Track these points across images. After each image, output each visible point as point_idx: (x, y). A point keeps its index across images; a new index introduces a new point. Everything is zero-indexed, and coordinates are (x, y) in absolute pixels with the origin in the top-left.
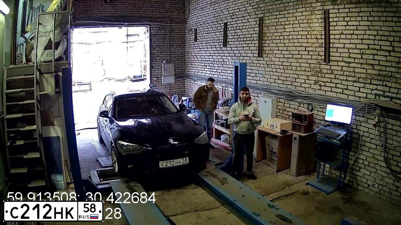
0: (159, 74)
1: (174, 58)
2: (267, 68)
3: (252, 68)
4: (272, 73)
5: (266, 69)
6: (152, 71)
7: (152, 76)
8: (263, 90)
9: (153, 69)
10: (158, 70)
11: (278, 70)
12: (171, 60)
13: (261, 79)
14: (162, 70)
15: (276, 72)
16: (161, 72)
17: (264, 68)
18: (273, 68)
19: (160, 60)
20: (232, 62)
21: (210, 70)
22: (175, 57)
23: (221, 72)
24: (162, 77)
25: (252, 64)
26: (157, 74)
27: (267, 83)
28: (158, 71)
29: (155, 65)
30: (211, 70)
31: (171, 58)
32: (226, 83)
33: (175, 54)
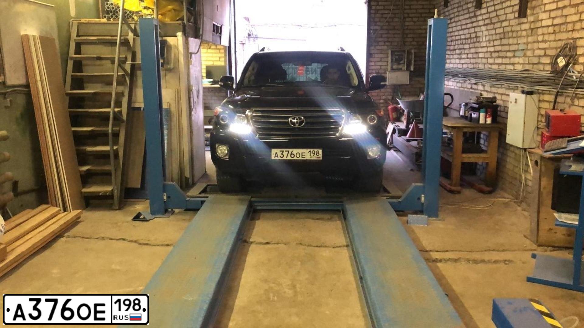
0: (383, 67)
1: (411, 40)
2: (531, 36)
3: (511, 41)
4: (536, 46)
5: (530, 39)
6: (372, 62)
7: (370, 71)
8: (520, 80)
9: (372, 59)
10: (381, 61)
11: (546, 37)
12: (407, 43)
13: (521, 60)
14: (388, 62)
15: (543, 41)
16: (385, 63)
17: (526, 38)
18: (538, 35)
19: (386, 44)
20: (486, 36)
21: (459, 56)
22: (413, 38)
23: (472, 57)
24: (388, 72)
25: (510, 34)
26: (379, 67)
27: (527, 67)
28: (380, 63)
29: (376, 52)
30: (461, 55)
31: (407, 40)
32: (475, 76)
33: (414, 33)
